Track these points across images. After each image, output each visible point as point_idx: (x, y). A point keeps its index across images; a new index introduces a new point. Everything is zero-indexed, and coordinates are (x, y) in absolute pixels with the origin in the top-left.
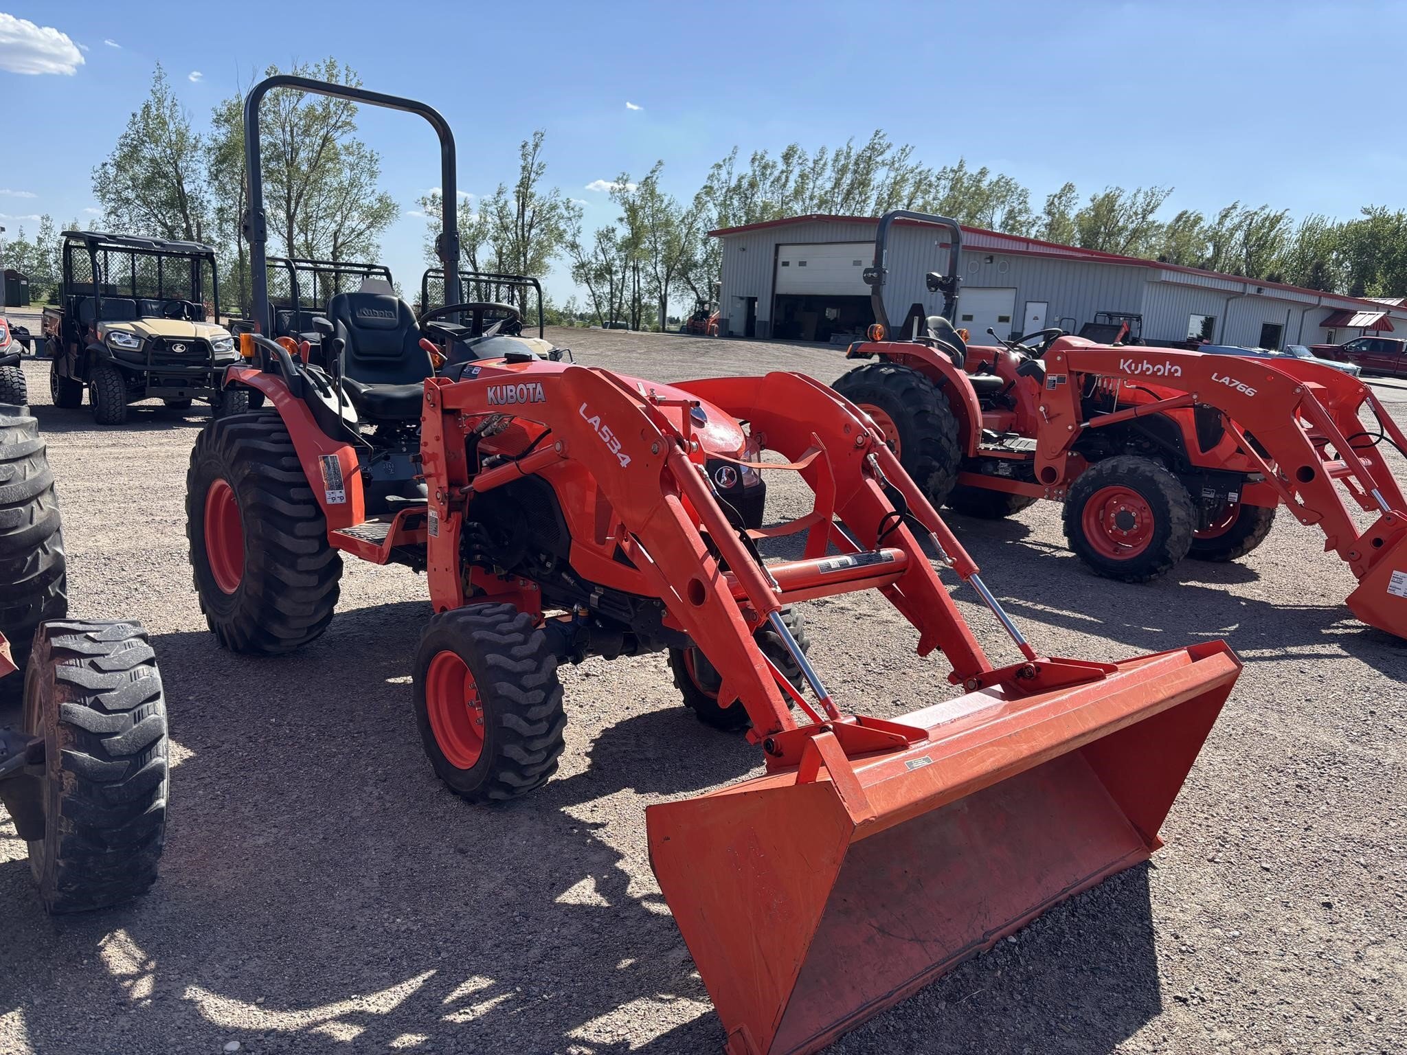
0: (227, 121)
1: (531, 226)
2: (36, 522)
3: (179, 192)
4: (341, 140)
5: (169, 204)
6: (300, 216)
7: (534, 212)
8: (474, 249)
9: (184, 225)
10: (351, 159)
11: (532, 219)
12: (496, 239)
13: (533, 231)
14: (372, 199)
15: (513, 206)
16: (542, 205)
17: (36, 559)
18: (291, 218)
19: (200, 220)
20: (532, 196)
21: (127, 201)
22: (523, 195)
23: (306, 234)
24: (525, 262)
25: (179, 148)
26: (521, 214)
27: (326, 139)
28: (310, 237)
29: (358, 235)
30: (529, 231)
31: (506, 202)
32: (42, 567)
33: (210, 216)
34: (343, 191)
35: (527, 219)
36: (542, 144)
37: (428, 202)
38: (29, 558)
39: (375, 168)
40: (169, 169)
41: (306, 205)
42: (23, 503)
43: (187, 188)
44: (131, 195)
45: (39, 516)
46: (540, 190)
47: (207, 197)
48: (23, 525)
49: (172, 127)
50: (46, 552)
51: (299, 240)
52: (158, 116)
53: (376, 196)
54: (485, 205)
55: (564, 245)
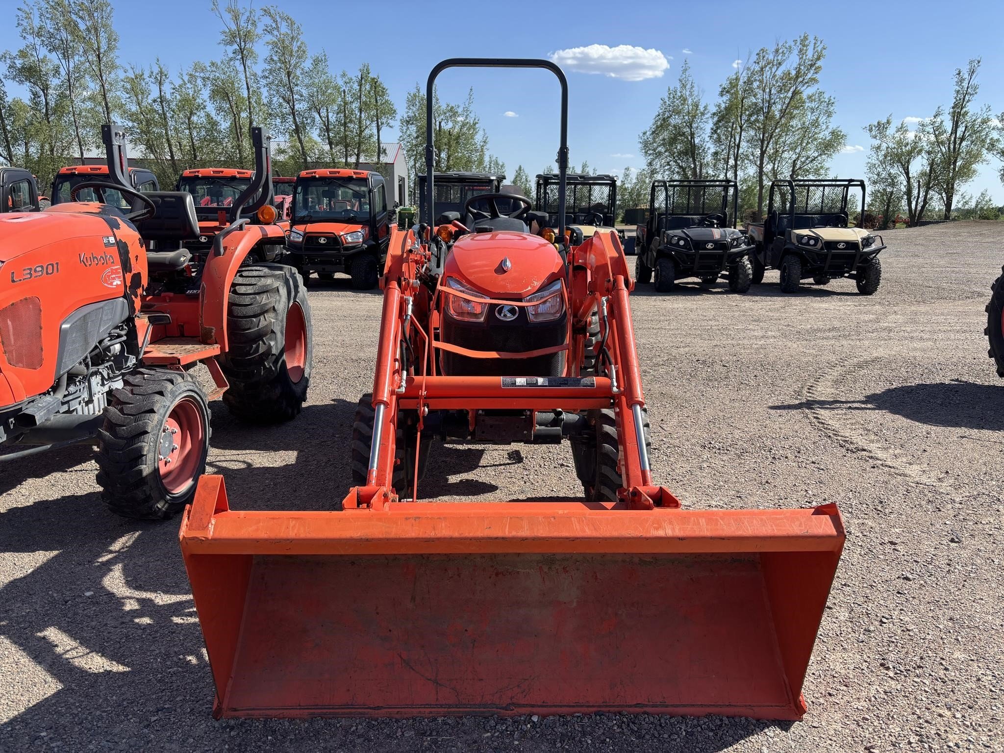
0: (728, 92)
1: (962, 139)
2: (261, 326)
3: (691, 144)
4: (807, 91)
5: (685, 153)
6: (770, 150)
7: (966, 127)
8: (908, 162)
9: (692, 166)
10: (813, 105)
11: (964, 133)
12: (929, 153)
13: (964, 144)
14: (827, 133)
15: (948, 126)
16: (974, 121)
17: (258, 347)
18: (763, 153)
19: (702, 161)
20: (966, 113)
21: (660, 153)
22: (957, 116)
23: (774, 164)
24: (954, 169)
25: (694, 115)
26: (955, 130)
27: (795, 93)
28: (776, 166)
29: (811, 161)
30: (960, 144)
31: (942, 122)
32: (261, 351)
33: (709, 158)
34: (805, 129)
35: (959, 133)
36: (978, 70)
37: (874, 128)
38: (254, 346)
39: (832, 108)
40: (687, 130)
41: (776, 143)
42: (255, 316)
43: (697, 141)
44: (661, 149)
45: (263, 323)
46: (973, 109)
47: (708, 145)
48: (254, 328)
49: (690, 102)
50: (264, 343)
51: (768, 168)
52: (682, 96)
53: (830, 130)
54: (923, 125)
55: (995, 153)
